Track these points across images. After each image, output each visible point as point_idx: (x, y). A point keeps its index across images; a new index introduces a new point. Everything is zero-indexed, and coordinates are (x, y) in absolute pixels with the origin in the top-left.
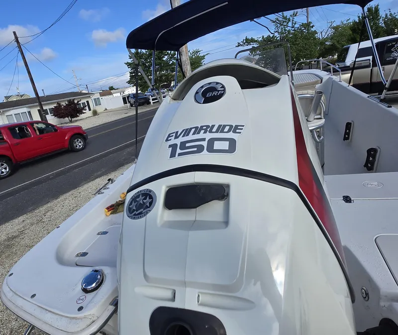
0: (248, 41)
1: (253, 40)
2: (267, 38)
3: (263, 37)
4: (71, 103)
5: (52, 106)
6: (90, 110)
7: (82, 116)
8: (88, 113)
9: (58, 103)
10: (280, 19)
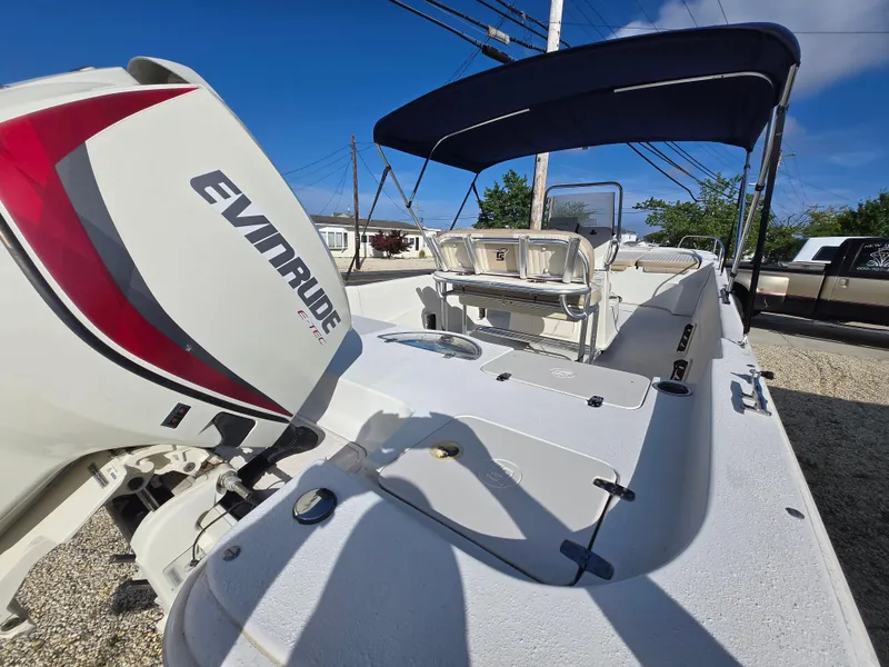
0: (652, 204)
1: (660, 204)
2: (684, 205)
3: (678, 202)
4: (395, 234)
5: (373, 234)
6: (417, 249)
7: (404, 254)
8: (412, 252)
9: (380, 231)
10: (714, 182)
